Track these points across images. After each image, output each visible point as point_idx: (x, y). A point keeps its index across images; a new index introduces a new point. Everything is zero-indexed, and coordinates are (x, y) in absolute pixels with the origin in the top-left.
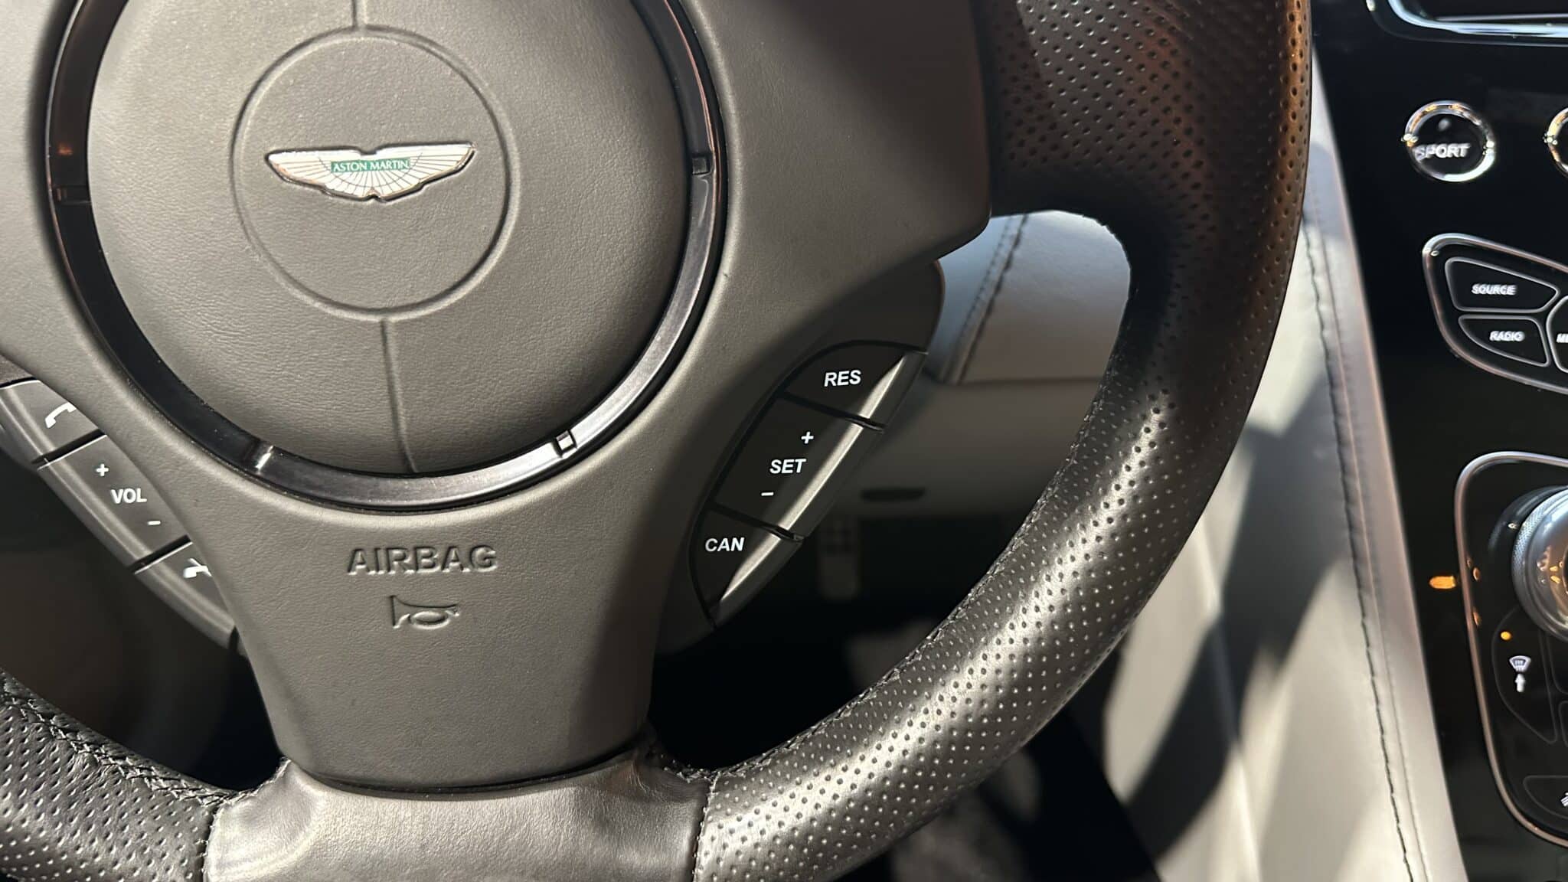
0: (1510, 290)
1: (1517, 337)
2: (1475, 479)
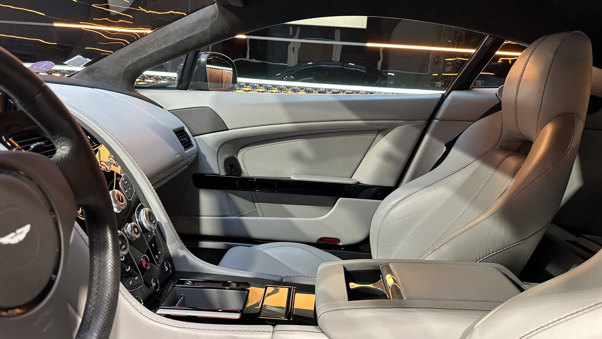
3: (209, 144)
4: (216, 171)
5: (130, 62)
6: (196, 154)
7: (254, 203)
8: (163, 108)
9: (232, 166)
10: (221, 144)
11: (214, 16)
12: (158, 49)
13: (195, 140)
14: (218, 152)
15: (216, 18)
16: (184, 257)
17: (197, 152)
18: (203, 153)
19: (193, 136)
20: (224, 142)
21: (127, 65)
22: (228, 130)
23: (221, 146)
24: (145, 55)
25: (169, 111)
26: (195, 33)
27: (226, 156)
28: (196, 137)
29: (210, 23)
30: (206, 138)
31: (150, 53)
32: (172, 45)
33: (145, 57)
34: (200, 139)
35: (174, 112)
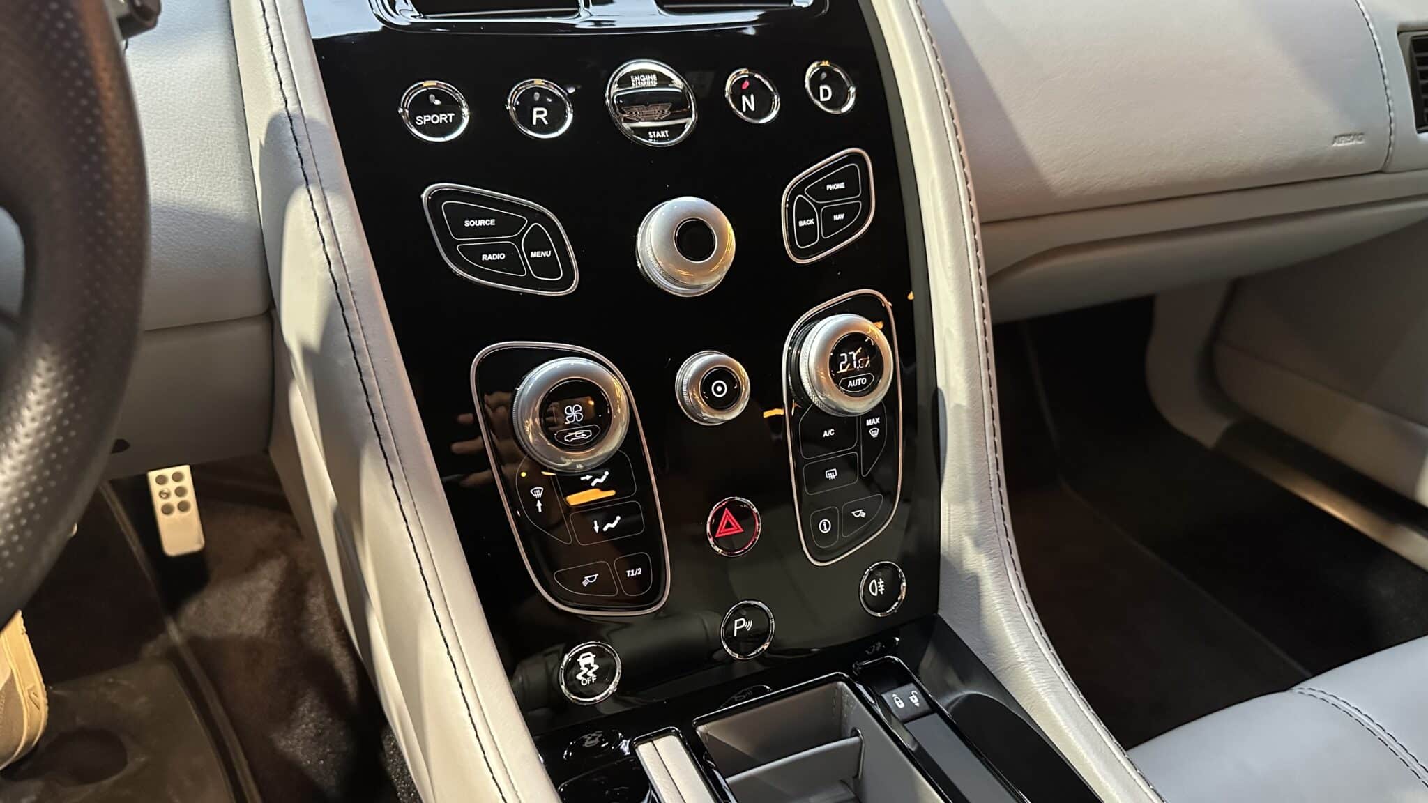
0: (492, 222)
1: (500, 256)
16: (975, 580)
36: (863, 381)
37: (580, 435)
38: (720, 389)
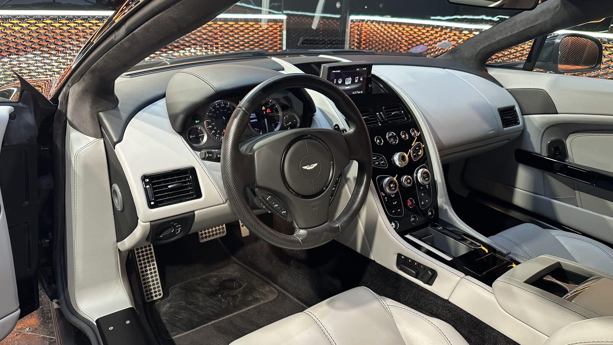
0: (376, 158)
1: (378, 163)
2: (378, 179)
3: (536, 124)
4: (537, 150)
5: (482, 46)
6: (521, 132)
7: (575, 190)
8: (502, 87)
9: (556, 149)
10: (548, 126)
11: (557, 7)
12: (505, 36)
13: (523, 119)
14: (544, 133)
15: (558, 9)
16: (446, 210)
17: (522, 129)
18: (528, 132)
19: (523, 115)
20: (551, 124)
21: (479, 49)
22: (557, 113)
23: (548, 128)
24: (494, 41)
25: (507, 89)
26: (537, 23)
27: (553, 138)
28: (525, 116)
29: (552, 13)
30: (534, 118)
31: (497, 39)
32: (517, 33)
33: (494, 43)
34: (529, 119)
35: (511, 92)
36: (427, 179)
37: (393, 189)
38: (409, 181)
